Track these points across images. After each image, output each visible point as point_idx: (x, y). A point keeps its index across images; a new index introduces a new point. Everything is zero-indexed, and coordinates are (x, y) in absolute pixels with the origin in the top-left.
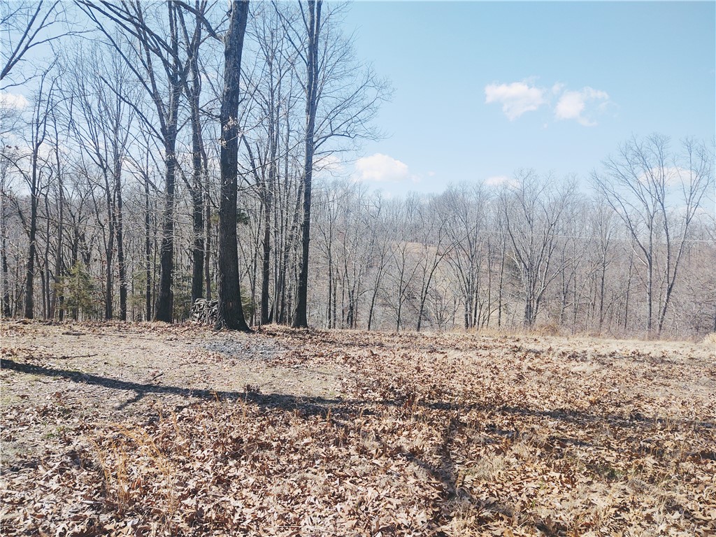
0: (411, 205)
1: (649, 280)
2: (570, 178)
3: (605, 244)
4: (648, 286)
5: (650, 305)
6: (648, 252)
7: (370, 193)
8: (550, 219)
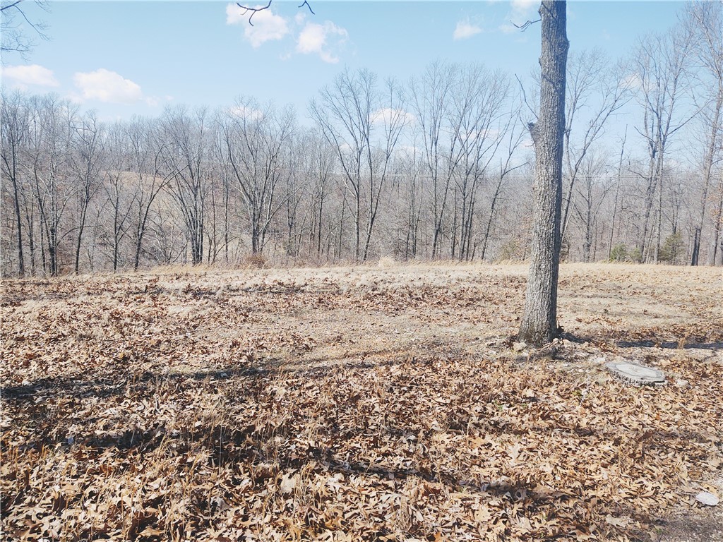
0: (135, 132)
1: (357, 211)
2: (288, 109)
3: (323, 176)
4: (356, 216)
5: (358, 233)
6: (356, 183)
7: (82, 113)
8: (272, 150)
